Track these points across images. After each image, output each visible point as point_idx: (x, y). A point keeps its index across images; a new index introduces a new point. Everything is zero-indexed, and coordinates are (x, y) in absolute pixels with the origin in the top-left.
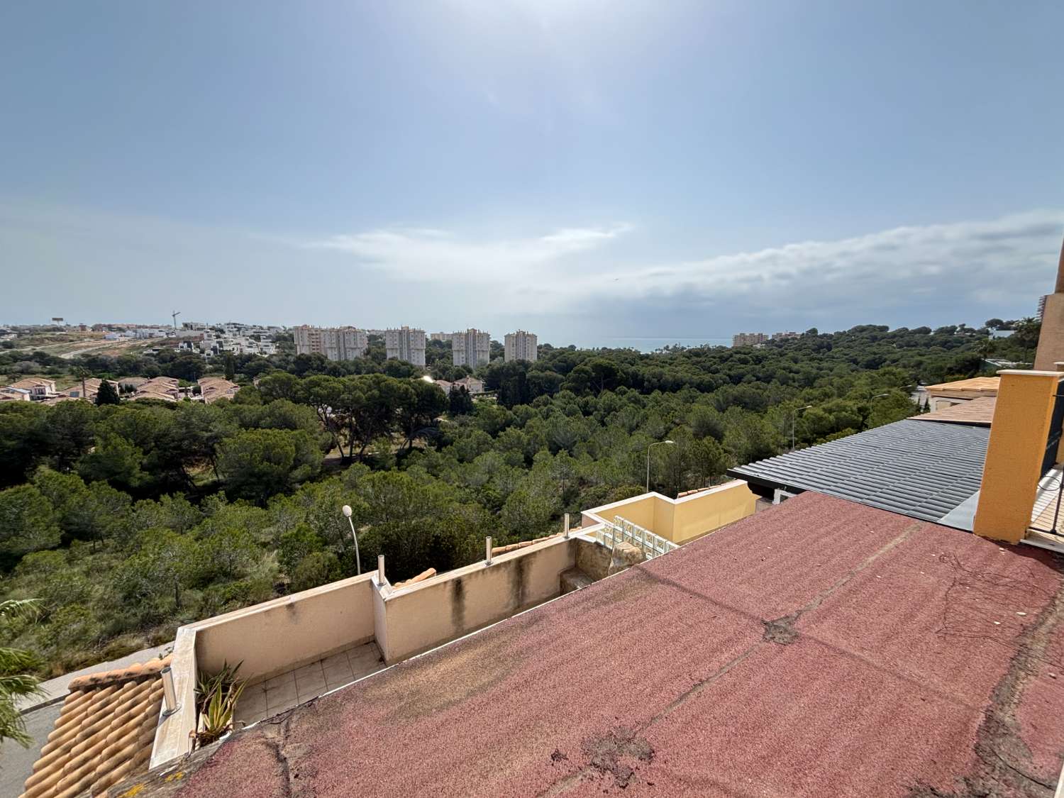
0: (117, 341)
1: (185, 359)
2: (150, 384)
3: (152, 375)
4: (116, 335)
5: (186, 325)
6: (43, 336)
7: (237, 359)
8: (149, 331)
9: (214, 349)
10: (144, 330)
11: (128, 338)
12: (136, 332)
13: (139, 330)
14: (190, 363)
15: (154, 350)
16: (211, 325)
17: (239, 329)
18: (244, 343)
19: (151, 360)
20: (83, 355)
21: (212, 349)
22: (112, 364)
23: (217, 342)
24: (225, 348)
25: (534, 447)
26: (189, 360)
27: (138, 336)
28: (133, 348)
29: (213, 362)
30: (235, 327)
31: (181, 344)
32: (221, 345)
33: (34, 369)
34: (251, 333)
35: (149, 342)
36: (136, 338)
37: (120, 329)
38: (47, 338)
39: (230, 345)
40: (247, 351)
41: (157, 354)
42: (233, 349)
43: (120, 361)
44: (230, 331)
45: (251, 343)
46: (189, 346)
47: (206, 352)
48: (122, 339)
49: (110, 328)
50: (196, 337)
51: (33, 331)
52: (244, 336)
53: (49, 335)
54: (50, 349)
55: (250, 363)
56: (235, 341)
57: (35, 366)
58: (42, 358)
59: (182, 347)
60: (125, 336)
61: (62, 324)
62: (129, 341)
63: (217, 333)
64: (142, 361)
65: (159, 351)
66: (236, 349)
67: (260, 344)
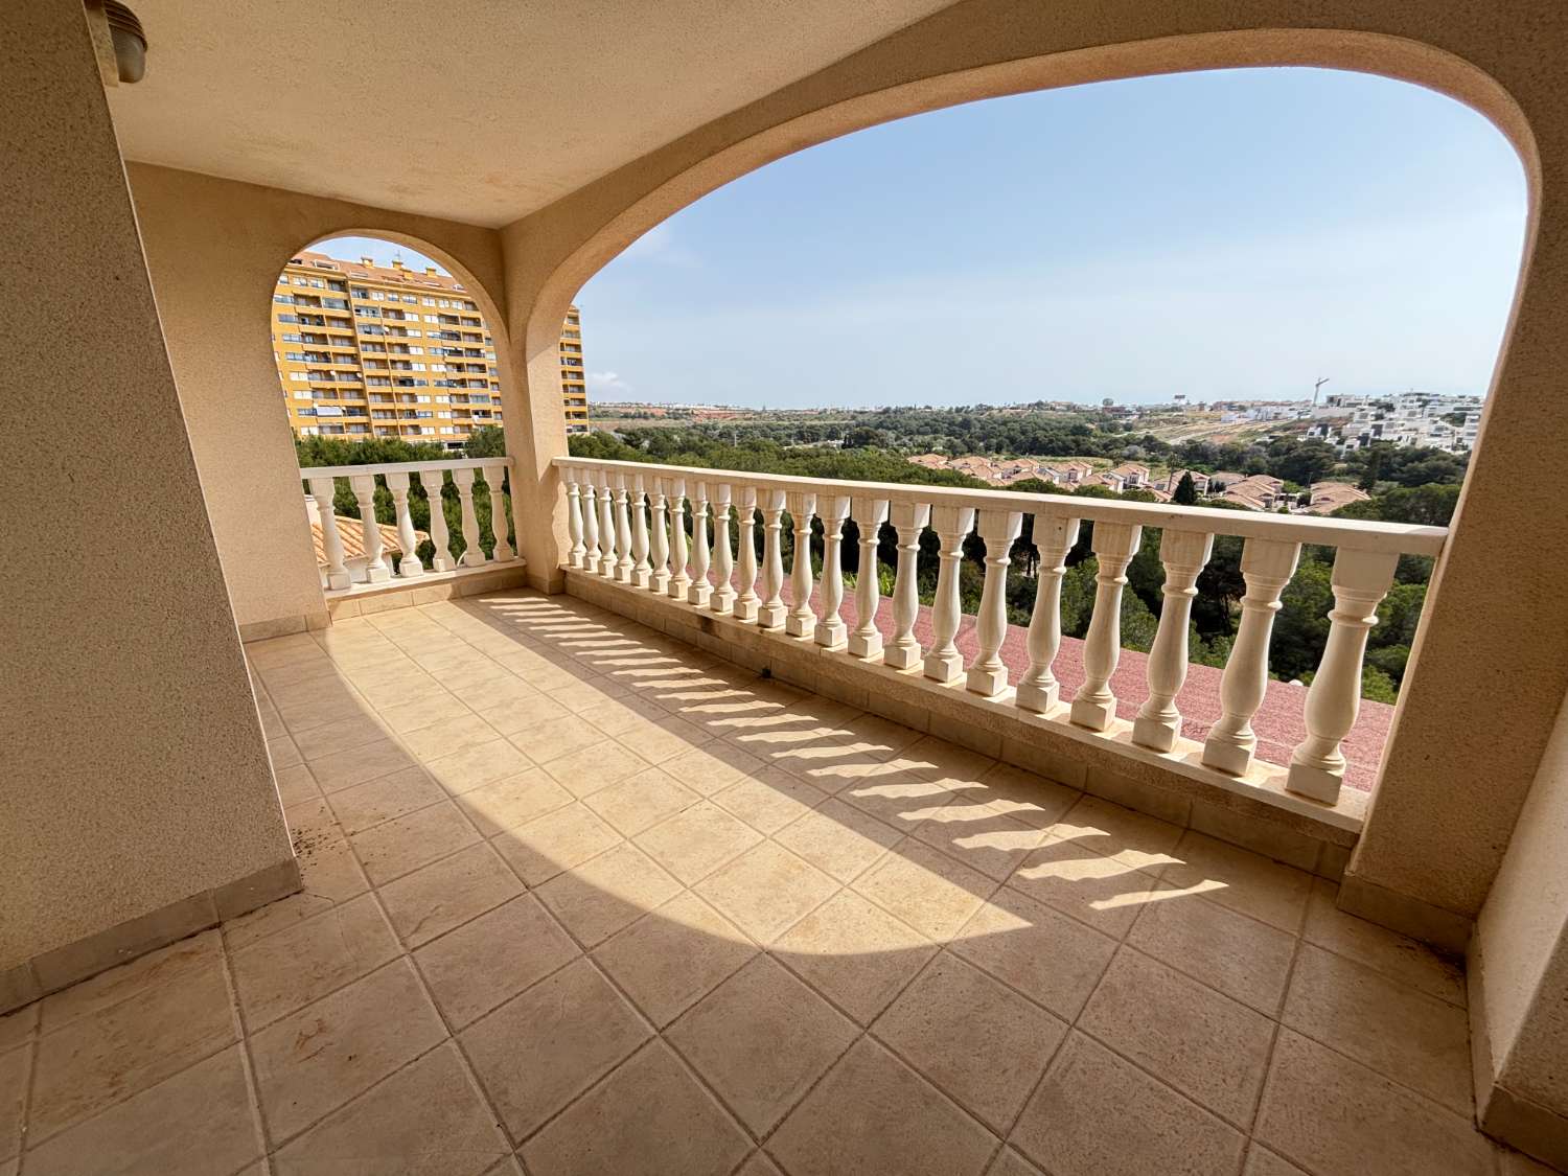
0: (1233, 423)
1: (1306, 452)
2: (1246, 483)
3: (1254, 471)
4: (1233, 415)
5: (1331, 400)
6: (1160, 417)
7: (1396, 455)
8: (1275, 409)
9: (1364, 439)
10: (1269, 408)
11: (1247, 420)
12: (1259, 411)
13: (1263, 409)
14: (1311, 458)
15: (1271, 437)
16: (1373, 398)
17: (1426, 403)
18: (1426, 426)
19: (1260, 451)
20: (1189, 442)
21: (1359, 438)
22: (1214, 454)
23: (1374, 427)
24: (1383, 437)
26: (1311, 453)
27: (1259, 418)
28: (1250, 433)
29: (1352, 458)
30: (1419, 400)
31: (1311, 429)
32: (1378, 430)
33: (1139, 455)
34: (1449, 409)
35: (1271, 425)
36: (1256, 421)
37: (1242, 408)
38: (1163, 420)
39: (1395, 432)
40: (1425, 442)
41: (1272, 443)
42: (1400, 439)
43: (1223, 451)
44: (1405, 407)
45: (1440, 429)
46: (1324, 432)
47: (1348, 442)
48: (1239, 421)
49: (1231, 406)
50: (1340, 418)
51: (1155, 411)
52: (1431, 415)
53: (1166, 416)
54: (1160, 433)
55: (1416, 463)
56: (1408, 425)
57: (1141, 452)
58: (1150, 443)
59: (1312, 434)
60: (1244, 417)
61: (1183, 402)
62: (1247, 423)
63: (1380, 411)
64: (1248, 452)
65: (1277, 439)
66: (1404, 438)
67: (1461, 429)
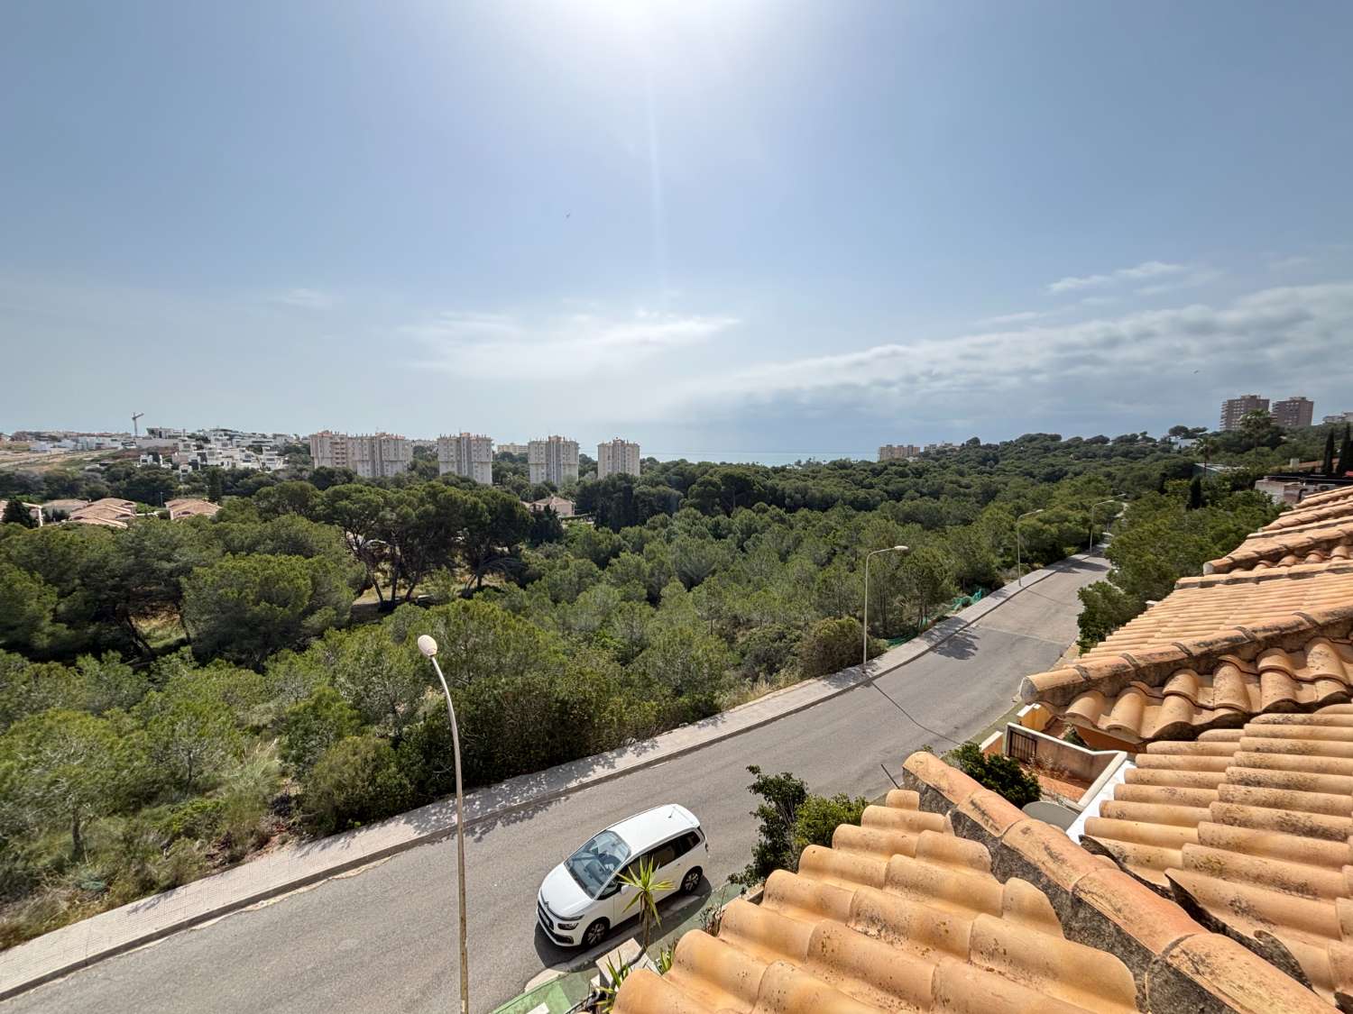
0: (48, 453)
1: (148, 475)
2: (90, 508)
3: (96, 496)
4: (47, 446)
5: (152, 432)
7: (227, 475)
8: (96, 440)
9: (194, 464)
10: (88, 439)
11: (64, 450)
12: (77, 441)
13: (81, 439)
14: (154, 481)
15: (101, 465)
16: (189, 432)
17: (231, 438)
18: (238, 455)
19: (96, 477)
21: (190, 464)
22: (38, 482)
23: (199, 454)
24: (209, 463)
25: (659, 579)
26: (152, 476)
27: (79, 447)
28: (72, 462)
29: (190, 480)
30: (226, 435)
31: (143, 457)
32: (203, 457)
34: (249, 442)
35: (96, 454)
36: (75, 450)
37: (53, 439)
39: (217, 459)
40: (242, 466)
41: (107, 470)
42: (222, 464)
43: (48, 479)
44: (218, 440)
45: (248, 456)
46: (156, 459)
47: (182, 467)
48: (55, 451)
49: (38, 436)
50: (166, 448)
52: (238, 446)
55: (245, 480)
56: (225, 453)
59: (145, 461)
60: (59, 447)
62: (65, 453)
63: (198, 443)
64: (82, 479)
65: (109, 467)
66: (226, 463)
67: (262, 457)
